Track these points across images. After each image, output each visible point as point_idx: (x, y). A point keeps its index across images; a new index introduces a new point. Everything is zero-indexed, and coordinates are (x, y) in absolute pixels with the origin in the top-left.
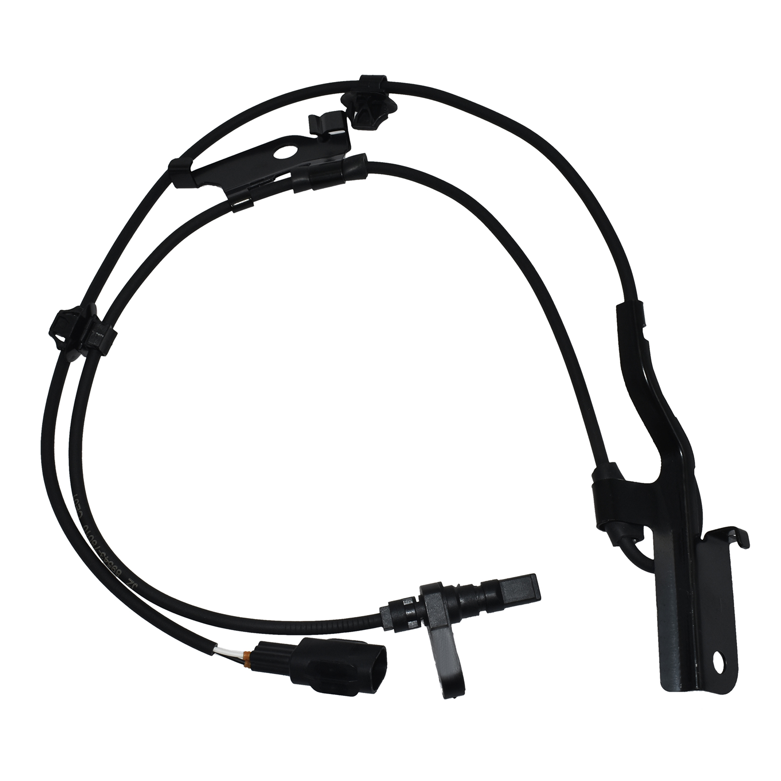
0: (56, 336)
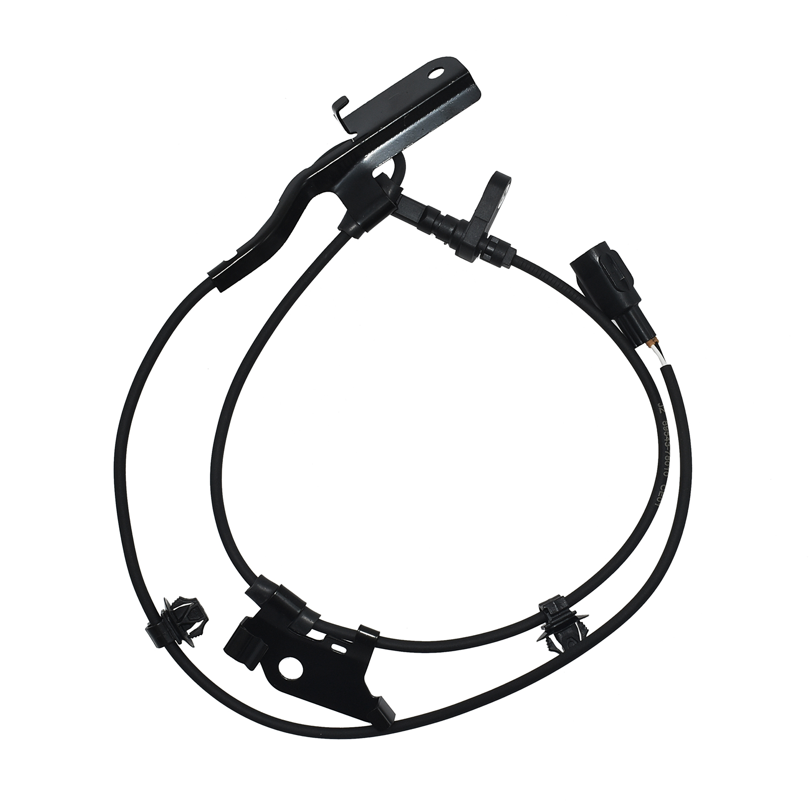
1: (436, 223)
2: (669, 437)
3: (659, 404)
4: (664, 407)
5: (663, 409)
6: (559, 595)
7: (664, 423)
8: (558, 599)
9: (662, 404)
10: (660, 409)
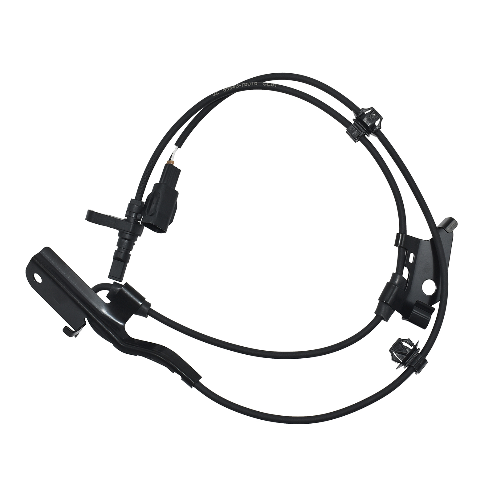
0: (371, 110)
1: (123, 252)
2: (232, 86)
3: (213, 96)
4: (215, 92)
5: (216, 93)
6: (347, 132)
7: (225, 90)
8: (349, 132)
9: (213, 94)
10: (216, 94)
